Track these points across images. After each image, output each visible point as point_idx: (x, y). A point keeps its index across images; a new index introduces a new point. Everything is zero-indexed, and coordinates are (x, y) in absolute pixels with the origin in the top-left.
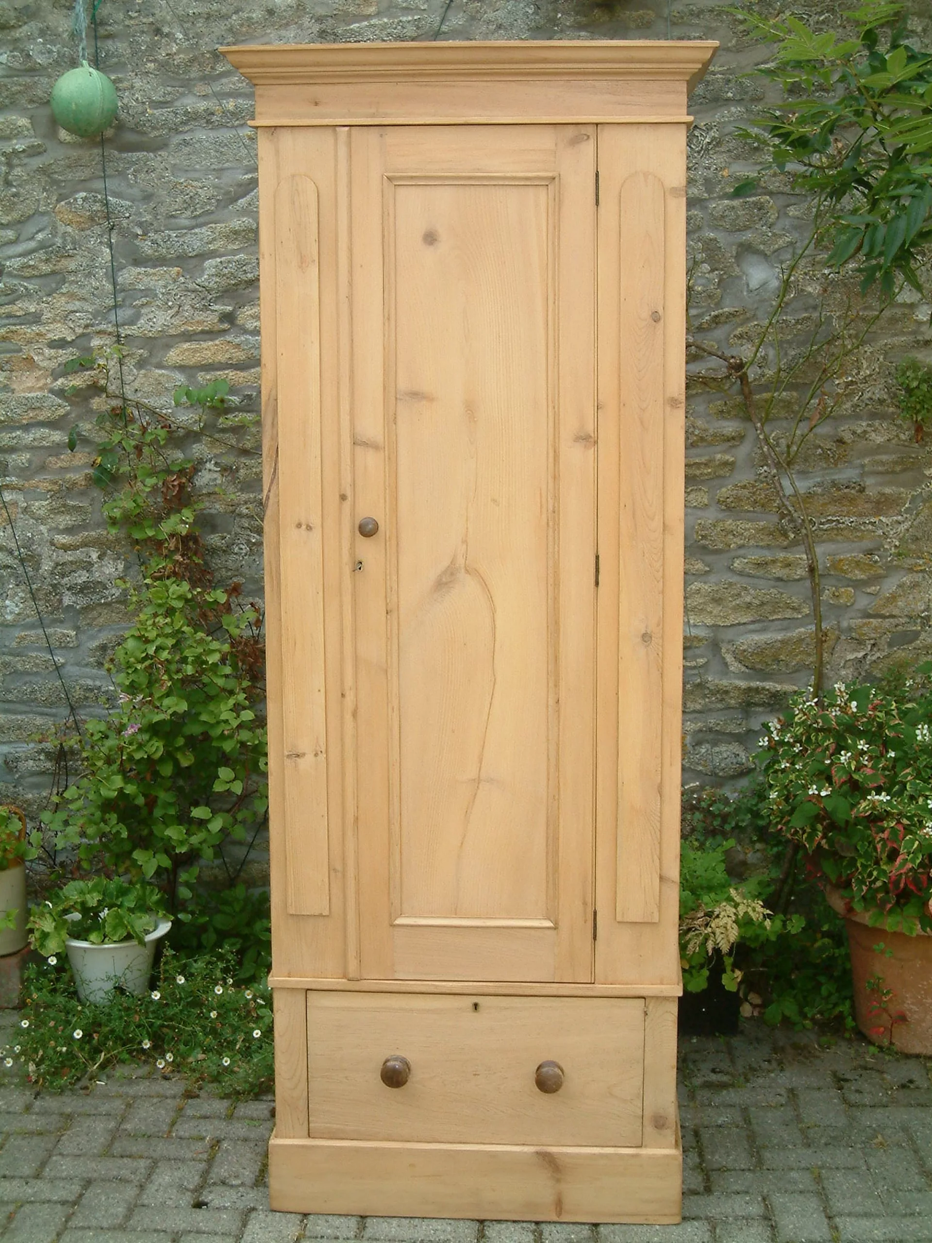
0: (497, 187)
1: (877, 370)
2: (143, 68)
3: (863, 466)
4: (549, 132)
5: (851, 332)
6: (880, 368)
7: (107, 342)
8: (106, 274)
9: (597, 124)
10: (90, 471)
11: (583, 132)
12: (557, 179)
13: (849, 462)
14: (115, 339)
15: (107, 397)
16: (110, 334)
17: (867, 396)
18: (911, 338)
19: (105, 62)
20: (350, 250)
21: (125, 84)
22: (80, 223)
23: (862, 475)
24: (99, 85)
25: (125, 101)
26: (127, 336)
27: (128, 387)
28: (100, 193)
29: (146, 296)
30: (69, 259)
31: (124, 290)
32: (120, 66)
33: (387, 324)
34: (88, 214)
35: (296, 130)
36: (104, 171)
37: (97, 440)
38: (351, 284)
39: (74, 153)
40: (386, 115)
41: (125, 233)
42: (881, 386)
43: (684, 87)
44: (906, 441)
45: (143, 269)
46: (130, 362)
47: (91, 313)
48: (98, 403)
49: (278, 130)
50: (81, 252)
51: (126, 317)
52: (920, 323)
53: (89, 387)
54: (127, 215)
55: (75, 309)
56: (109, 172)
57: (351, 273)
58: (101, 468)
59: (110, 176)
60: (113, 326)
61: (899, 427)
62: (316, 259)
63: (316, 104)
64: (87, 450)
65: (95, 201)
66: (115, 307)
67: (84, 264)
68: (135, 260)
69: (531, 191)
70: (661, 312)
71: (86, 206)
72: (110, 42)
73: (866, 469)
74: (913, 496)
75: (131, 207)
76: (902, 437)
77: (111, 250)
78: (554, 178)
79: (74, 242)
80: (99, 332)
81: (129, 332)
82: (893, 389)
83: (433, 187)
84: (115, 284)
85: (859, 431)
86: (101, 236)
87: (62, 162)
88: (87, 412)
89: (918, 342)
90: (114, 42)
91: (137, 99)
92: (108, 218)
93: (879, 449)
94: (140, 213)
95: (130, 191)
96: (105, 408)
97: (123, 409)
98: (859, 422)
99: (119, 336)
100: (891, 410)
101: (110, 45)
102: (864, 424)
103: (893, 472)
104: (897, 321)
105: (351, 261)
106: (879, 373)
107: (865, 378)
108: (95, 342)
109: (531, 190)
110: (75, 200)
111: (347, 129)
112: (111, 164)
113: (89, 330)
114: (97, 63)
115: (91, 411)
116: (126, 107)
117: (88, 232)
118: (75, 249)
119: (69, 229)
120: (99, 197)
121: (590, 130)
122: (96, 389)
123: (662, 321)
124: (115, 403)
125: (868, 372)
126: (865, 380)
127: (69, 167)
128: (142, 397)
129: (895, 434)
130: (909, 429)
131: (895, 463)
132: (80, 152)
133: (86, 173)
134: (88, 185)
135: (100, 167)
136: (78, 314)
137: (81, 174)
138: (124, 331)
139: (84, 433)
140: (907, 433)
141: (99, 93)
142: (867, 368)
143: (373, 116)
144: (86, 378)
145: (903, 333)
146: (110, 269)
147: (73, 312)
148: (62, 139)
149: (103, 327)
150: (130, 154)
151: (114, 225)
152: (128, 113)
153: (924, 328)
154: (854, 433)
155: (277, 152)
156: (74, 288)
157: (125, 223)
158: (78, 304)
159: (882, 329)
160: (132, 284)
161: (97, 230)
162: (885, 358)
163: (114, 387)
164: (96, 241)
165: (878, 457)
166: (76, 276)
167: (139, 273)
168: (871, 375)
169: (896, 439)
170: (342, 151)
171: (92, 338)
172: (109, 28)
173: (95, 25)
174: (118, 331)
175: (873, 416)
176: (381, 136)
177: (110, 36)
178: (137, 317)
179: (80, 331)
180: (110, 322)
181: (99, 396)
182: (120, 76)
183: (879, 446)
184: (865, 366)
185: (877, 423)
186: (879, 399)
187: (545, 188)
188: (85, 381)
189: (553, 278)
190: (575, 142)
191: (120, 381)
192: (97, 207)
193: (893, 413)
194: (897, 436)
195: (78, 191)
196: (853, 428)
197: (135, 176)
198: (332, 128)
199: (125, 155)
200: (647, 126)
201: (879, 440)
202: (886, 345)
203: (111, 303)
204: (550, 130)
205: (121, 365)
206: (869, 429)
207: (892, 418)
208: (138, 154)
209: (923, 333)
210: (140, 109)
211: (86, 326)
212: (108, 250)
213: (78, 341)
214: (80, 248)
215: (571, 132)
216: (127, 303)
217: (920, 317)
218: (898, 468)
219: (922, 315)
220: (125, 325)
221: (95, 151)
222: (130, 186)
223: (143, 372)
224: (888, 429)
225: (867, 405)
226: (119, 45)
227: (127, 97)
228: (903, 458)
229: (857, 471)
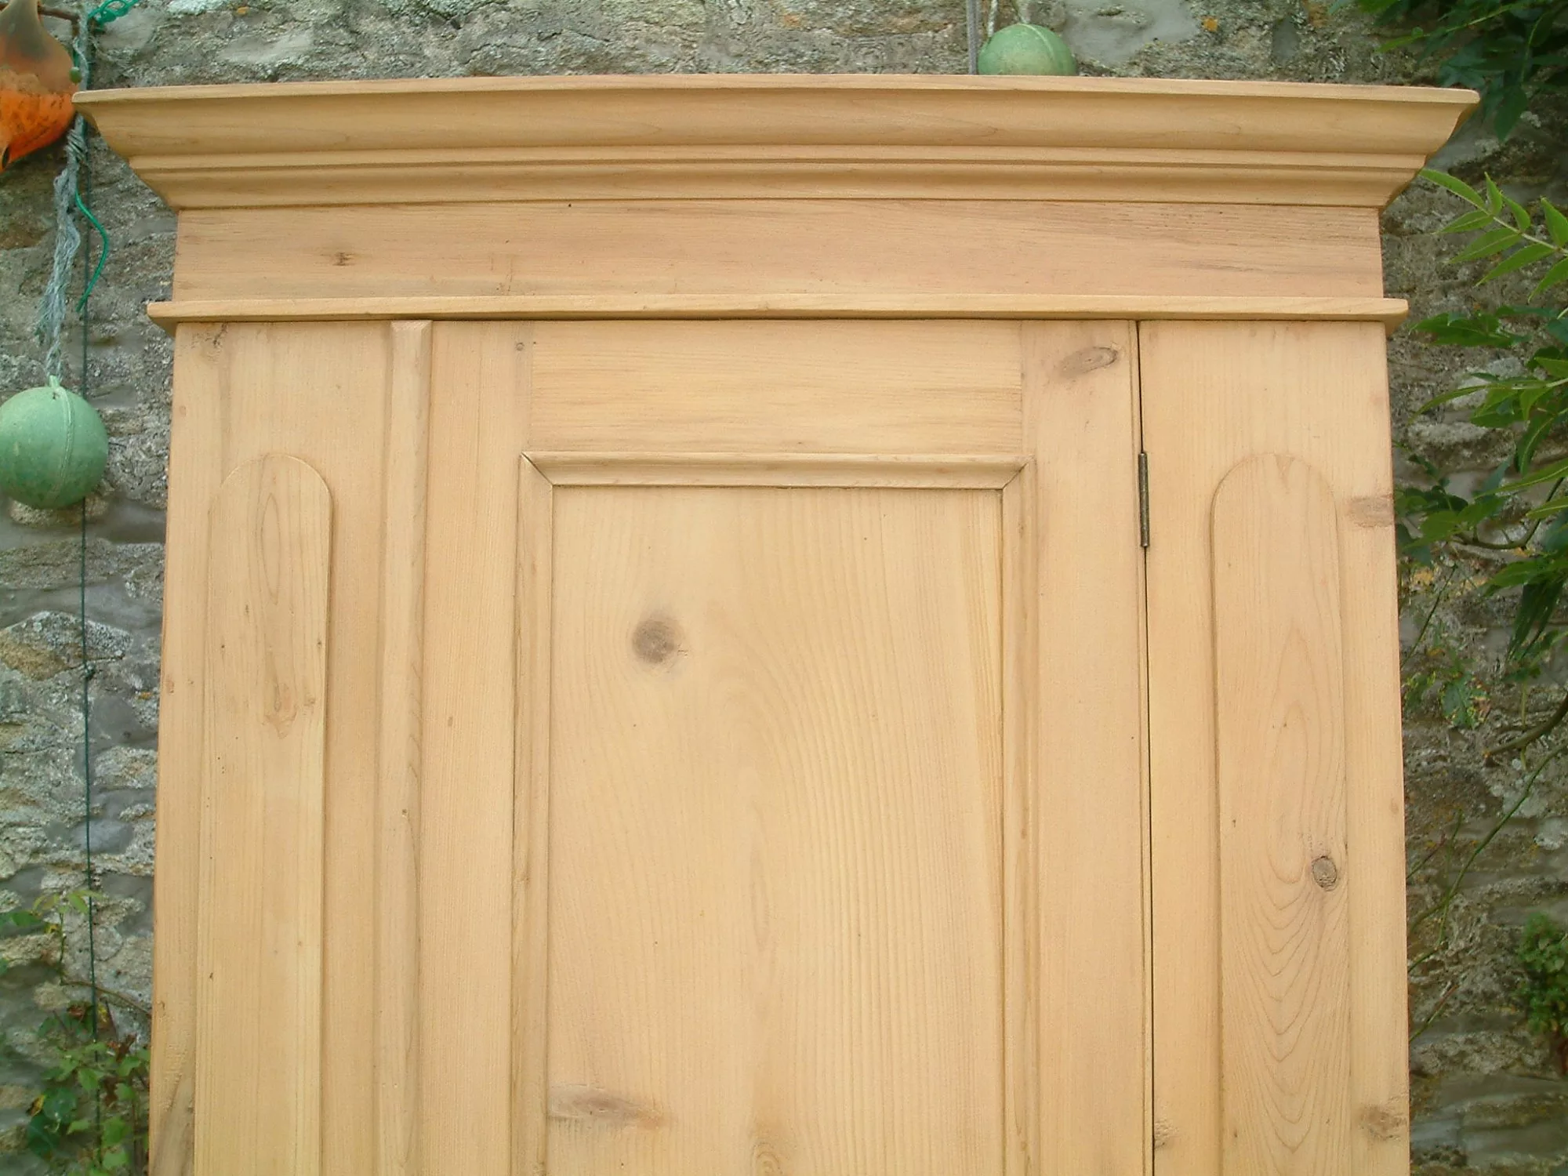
0: (854, 494)
1: (1478, 939)
2: (162, 397)
3: (1460, 1117)
4: (1002, 341)
5: (1430, 871)
6: (1482, 936)
7: (70, 882)
8: (75, 757)
9: (1138, 320)
10: (24, 1120)
11: (1099, 342)
12: (1027, 474)
13: (1435, 1110)
14: (84, 877)
15: (63, 983)
16: (77, 867)
17: (1464, 986)
18: (1535, 880)
19: (98, 386)
20: (419, 672)
21: (131, 425)
22: (37, 665)
23: (1458, 1134)
24: (67, 416)
25: (129, 452)
26: (105, 873)
27: (104, 967)
28: (73, 613)
29: (144, 801)
30: (12, 729)
31: (103, 790)
32: (124, 392)
33: (521, 895)
34: (50, 649)
35: (282, 333)
36: (83, 574)
37: (45, 1062)
38: (417, 771)
39: (35, 542)
40: (535, 289)
41: (112, 686)
42: (1484, 969)
43: (1371, 227)
44: (1535, 1067)
45: (142, 752)
46: (110, 922)
47: (45, 828)
48: (49, 994)
49: (233, 332)
50: (35, 717)
51: (107, 837)
52: (1548, 853)
53: (34, 964)
54: (119, 653)
55: (17, 820)
56: (92, 576)
57: (418, 740)
58: (43, 1119)
59: (92, 584)
60: (82, 853)
61: (1523, 1041)
62: (320, 699)
63: (342, 260)
64: (25, 1080)
65: (64, 627)
66: (88, 818)
67: (38, 740)
68: (128, 735)
69: (952, 506)
70: (1337, 855)
71: (48, 635)
72: (110, 352)
73: (1467, 1122)
74: (1552, 1169)
75: (126, 639)
76: (1529, 1060)
77: (86, 717)
78: (1020, 470)
79: (23, 700)
80: (57, 864)
81: (109, 866)
82: (1508, 974)
83: (668, 493)
84: (89, 777)
85: (1452, 1053)
86: (72, 689)
87: (14, 558)
88: (29, 1010)
89: (1546, 886)
90: (116, 350)
91: (149, 450)
92: (84, 657)
93: (1490, 1084)
94: (142, 651)
95: (127, 611)
96: (62, 1003)
97: (91, 1008)
98: (1451, 1036)
99: (90, 872)
100: (1506, 1011)
101: (110, 356)
102: (1461, 1039)
103: (1514, 1126)
104: (1509, 850)
105: (421, 702)
106: (1480, 945)
107: (1457, 955)
108: (50, 882)
109: (952, 503)
110: (30, 624)
111: (422, 325)
112: (97, 563)
113: (41, 858)
114: (83, 384)
115: (34, 1009)
116: (129, 464)
117: (50, 683)
118: (24, 711)
119: (17, 676)
120: (73, 619)
121: (1119, 337)
122: (46, 968)
123: (1343, 883)
124: (81, 995)
125: (1462, 944)
126: (1457, 960)
127: (24, 566)
128: (127, 986)
129: (1516, 1055)
130: (1540, 1046)
131: (1517, 1109)
132: (46, 540)
133: (56, 576)
134: (55, 599)
135: (77, 566)
136: (21, 830)
137: (43, 580)
138: (101, 864)
139: (20, 1050)
140: (1537, 1053)
141: (65, 428)
142: (1460, 937)
143: (501, 290)
144: (30, 946)
145: (1518, 872)
146: (83, 748)
147: (12, 825)
148: (17, 517)
149: (63, 854)
150: (130, 546)
151: (93, 672)
152: (131, 473)
153: (1555, 862)
154: (1442, 1056)
155: (226, 393)
156: (17, 782)
157: (113, 667)
158: (21, 812)
159: (1482, 865)
160: (122, 778)
161: (65, 677)
162: (1490, 918)
163: (78, 966)
164: (61, 698)
165: (1487, 1100)
166: (23, 761)
167: (135, 759)
168: (1466, 950)
169: (1517, 1066)
170: (407, 383)
171: (44, 874)
172: (109, 327)
173: (86, 322)
174: (89, 864)
175: (1475, 1023)
176: (520, 347)
177: (109, 342)
178: (127, 836)
179: (22, 860)
180: (78, 846)
181: (52, 982)
182: (122, 409)
183: (1488, 1078)
184: (1456, 933)
185: (1482, 1036)
186: (1484, 993)
187: (993, 499)
188: (26, 953)
189: (1021, 762)
190: (1075, 368)
191: (88, 955)
192: (67, 637)
193: (1510, 1017)
194: (1520, 1059)
195: (36, 610)
196: (1439, 1046)
197: (137, 585)
198: (379, 326)
199: (121, 548)
200: (1280, 328)
201: (1488, 1067)
202: (1491, 893)
203: (81, 810)
204: (1003, 334)
205: (93, 924)
206: (1468, 1048)
207: (1507, 1027)
208: (144, 546)
209: (1553, 870)
210: (154, 467)
211: (36, 852)
212: (81, 715)
213: (20, 879)
214: (33, 711)
215: (1063, 339)
216: (111, 812)
217: (1548, 842)
218: (1523, 1119)
219: (1550, 837)
220: (103, 851)
221: (71, 539)
222: (129, 602)
223: (132, 939)
224: (1503, 1047)
225: (1463, 1004)
226: (125, 356)
227: (132, 446)
228: (1530, 1099)
229: (1450, 1126)
